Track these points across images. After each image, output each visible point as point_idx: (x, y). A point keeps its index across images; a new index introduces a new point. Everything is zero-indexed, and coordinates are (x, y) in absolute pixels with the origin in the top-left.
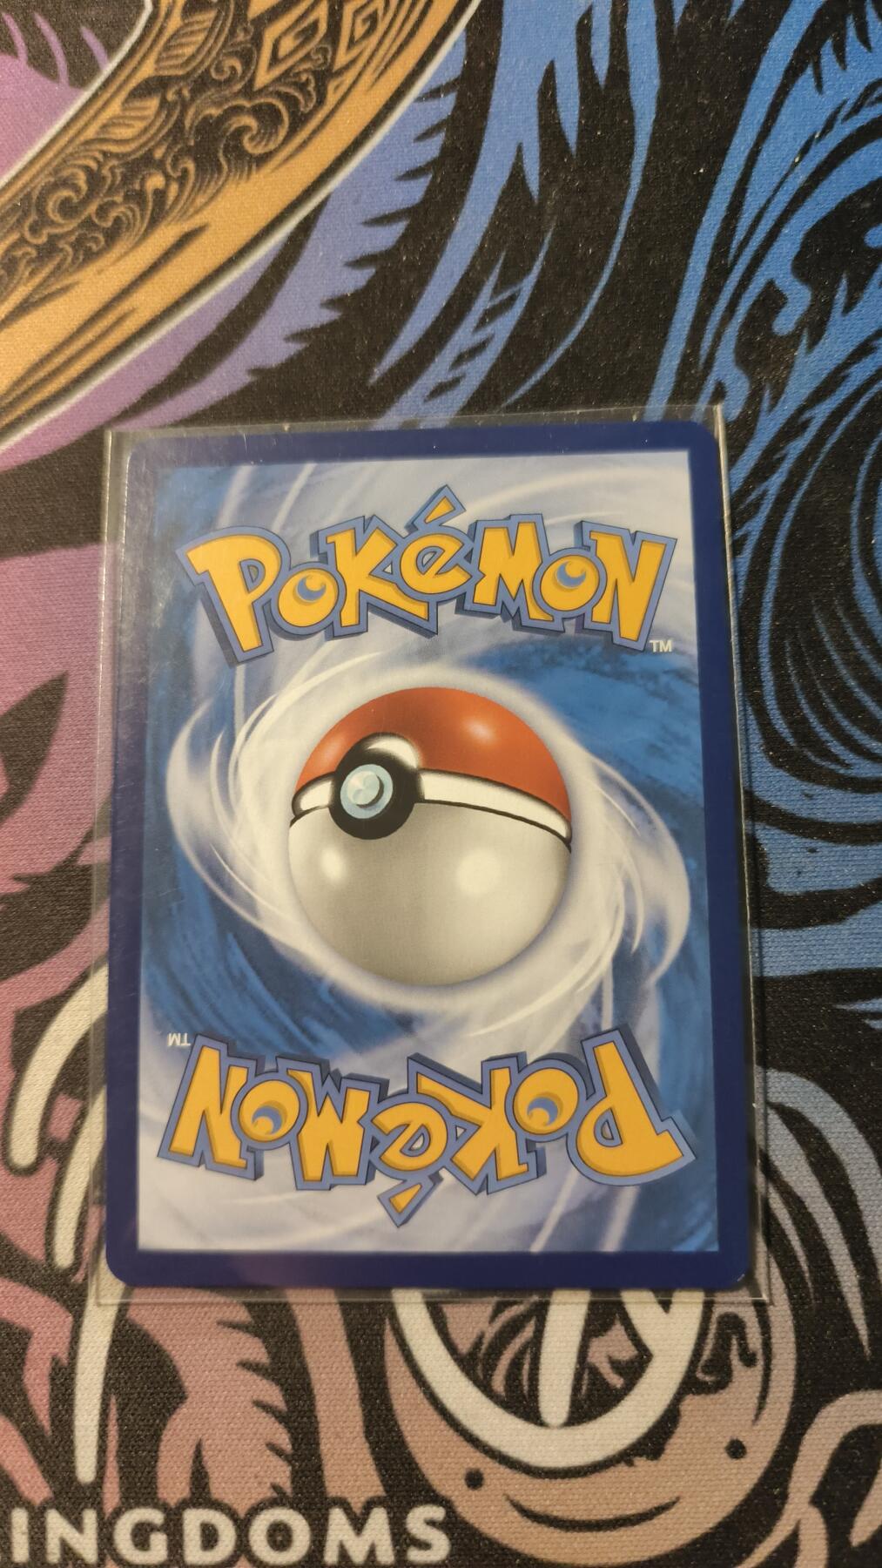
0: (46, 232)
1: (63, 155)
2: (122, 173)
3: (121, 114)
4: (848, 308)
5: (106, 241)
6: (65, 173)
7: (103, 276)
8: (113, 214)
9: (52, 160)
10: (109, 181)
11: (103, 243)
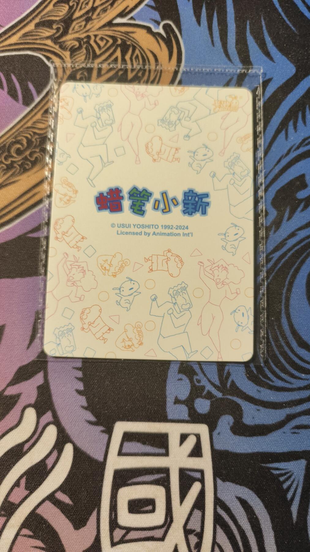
0: (10, 160)
1: (19, 131)
2: (40, 141)
3: (41, 118)
4: (289, 219)
5: (32, 166)
6: (19, 138)
7: (29, 178)
8: (35, 155)
9: (15, 132)
10: (34, 144)
11: (30, 166)
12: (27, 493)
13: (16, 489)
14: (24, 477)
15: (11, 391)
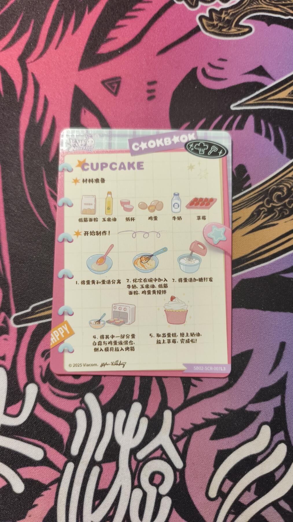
0: (271, 204)
7: (287, 224)
8: (292, 204)
9: (277, 180)
12: (255, 498)
13: (247, 492)
14: (254, 483)
15: (252, 408)
